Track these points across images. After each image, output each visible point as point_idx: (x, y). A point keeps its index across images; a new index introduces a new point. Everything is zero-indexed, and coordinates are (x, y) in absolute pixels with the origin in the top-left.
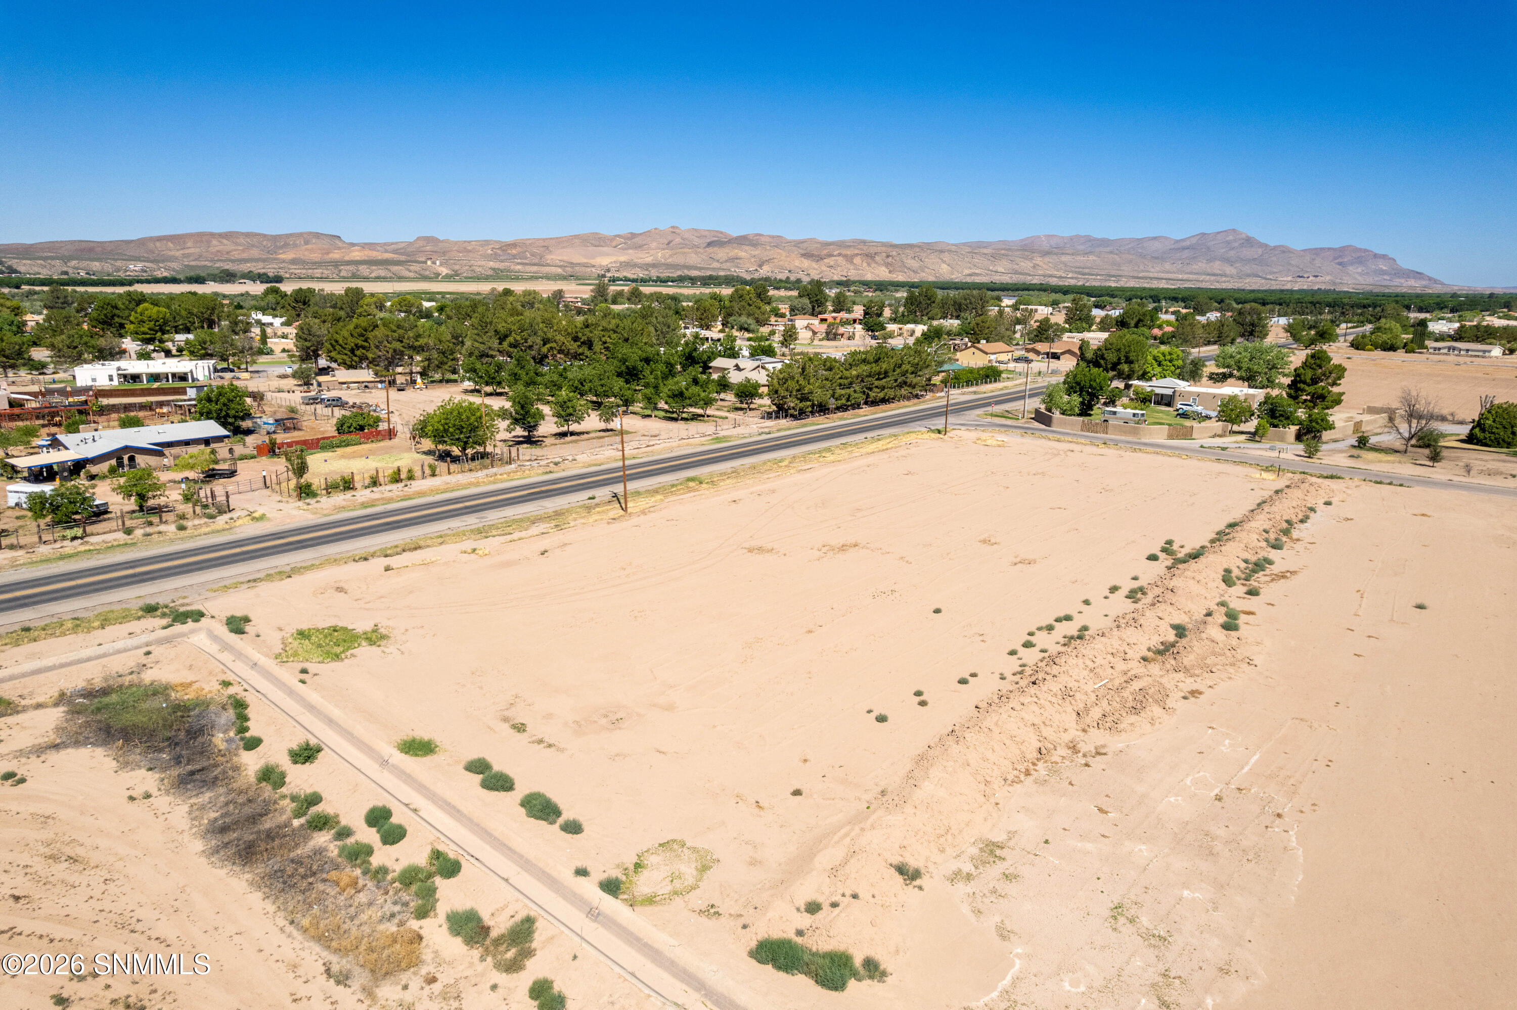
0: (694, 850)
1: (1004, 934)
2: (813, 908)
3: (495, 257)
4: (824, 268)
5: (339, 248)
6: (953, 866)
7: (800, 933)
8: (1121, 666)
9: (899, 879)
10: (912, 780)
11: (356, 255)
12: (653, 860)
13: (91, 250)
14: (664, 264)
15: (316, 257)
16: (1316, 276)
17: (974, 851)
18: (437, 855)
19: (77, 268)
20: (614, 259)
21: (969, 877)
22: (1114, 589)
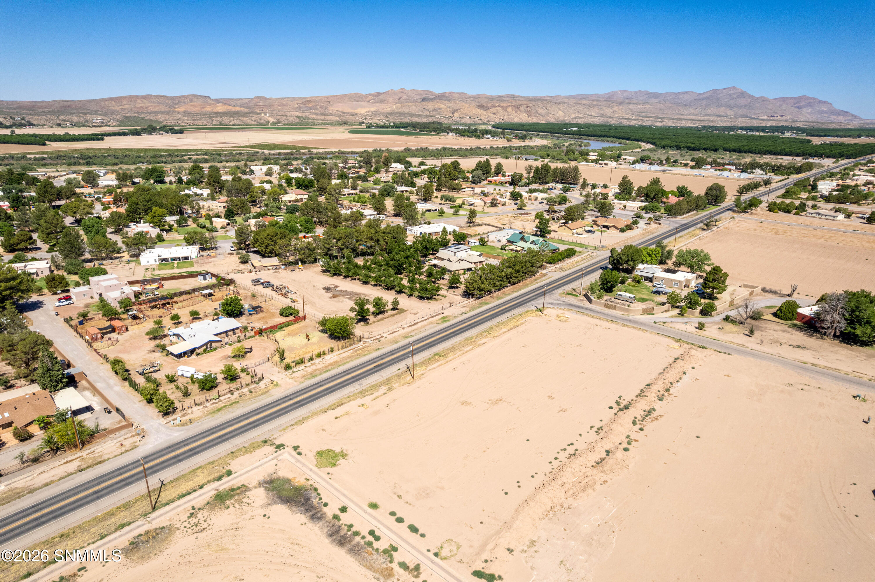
0: (455, 542)
1: (532, 568)
2: (486, 561)
3: (299, 109)
4: (490, 115)
5: (210, 104)
6: (522, 548)
7: (483, 568)
8: (584, 470)
9: (508, 552)
10: (513, 519)
11: (220, 108)
12: (445, 545)
13: (69, 107)
14: (397, 113)
15: (197, 110)
16: (782, 116)
17: (528, 543)
18: (391, 545)
19: (65, 121)
20: (368, 109)
21: (526, 551)
22: (592, 427)
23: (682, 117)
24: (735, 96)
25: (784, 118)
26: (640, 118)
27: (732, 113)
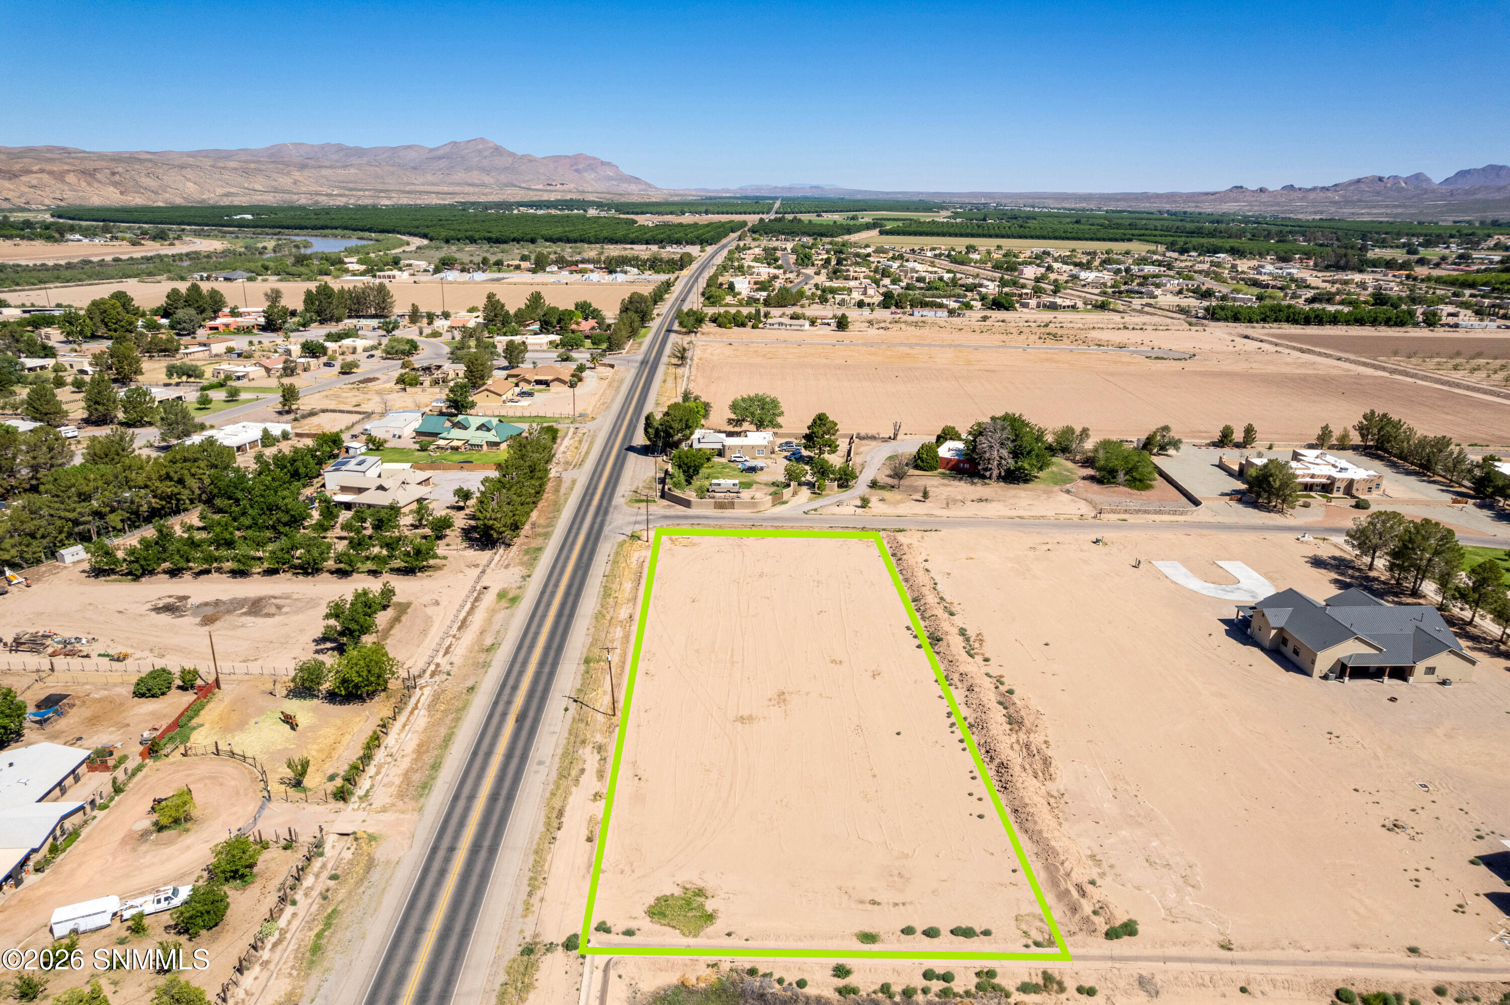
0: (1026, 915)
2: (1097, 913)
7: (1107, 923)
8: (1013, 740)
9: (1093, 887)
10: (1041, 842)
18: (978, 973)
23: (418, 188)
24: (487, 153)
25: (565, 187)
26: (347, 193)
27: (492, 181)
